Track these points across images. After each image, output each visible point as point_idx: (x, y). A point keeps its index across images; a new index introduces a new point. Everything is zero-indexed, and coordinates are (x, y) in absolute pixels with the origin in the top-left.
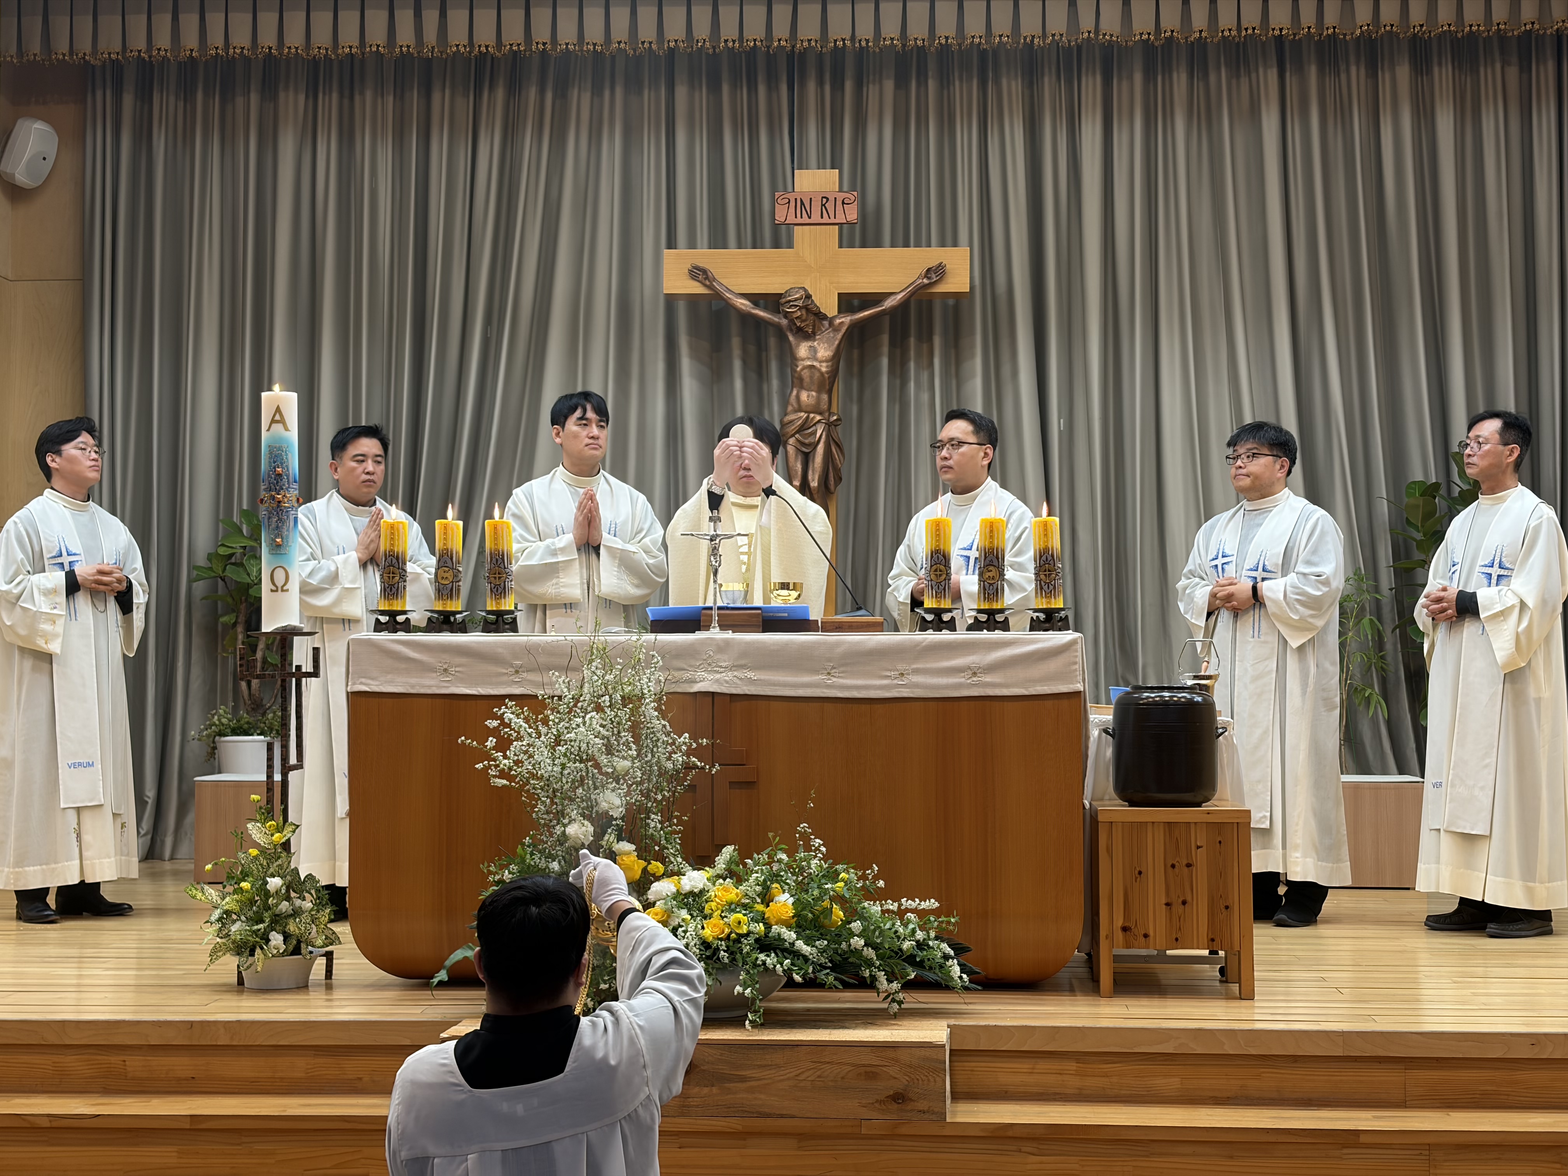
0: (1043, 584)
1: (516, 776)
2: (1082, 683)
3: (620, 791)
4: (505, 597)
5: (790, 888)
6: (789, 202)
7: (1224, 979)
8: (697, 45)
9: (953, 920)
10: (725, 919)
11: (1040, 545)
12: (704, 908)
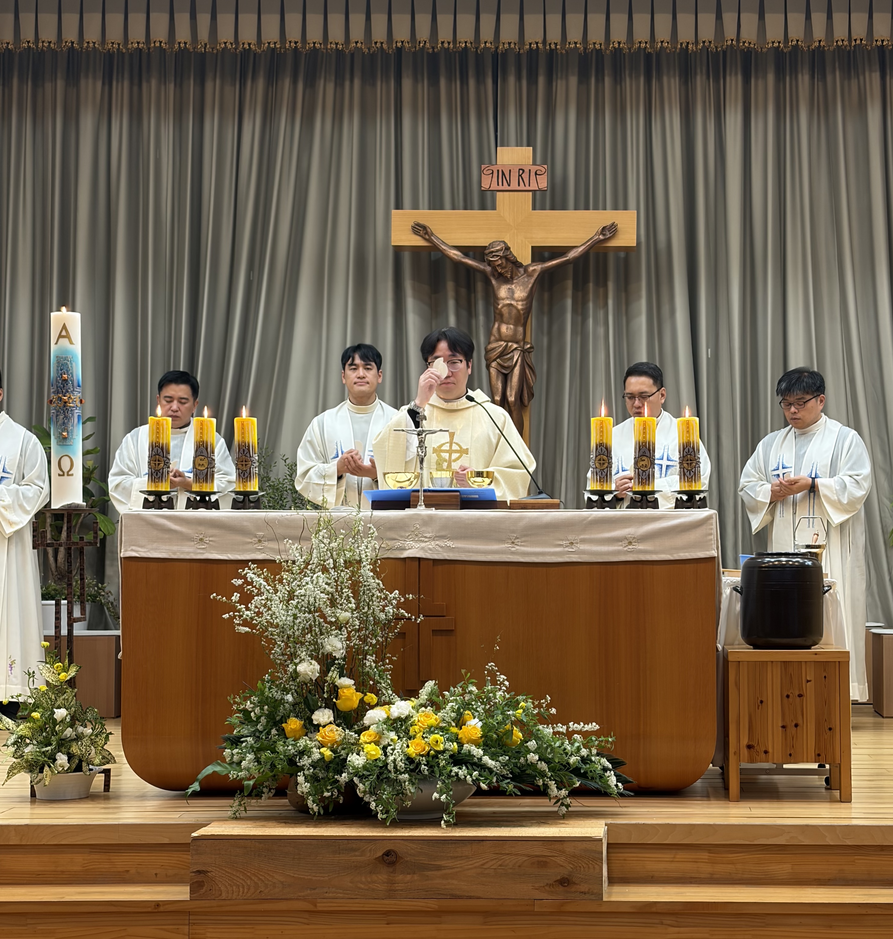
0: (686, 471)
1: (257, 625)
2: (716, 551)
3: (341, 636)
4: (250, 481)
5: (479, 714)
6: (492, 173)
7: (829, 787)
8: (419, 45)
9: (610, 739)
10: (426, 739)
11: (683, 439)
12: (409, 731)
